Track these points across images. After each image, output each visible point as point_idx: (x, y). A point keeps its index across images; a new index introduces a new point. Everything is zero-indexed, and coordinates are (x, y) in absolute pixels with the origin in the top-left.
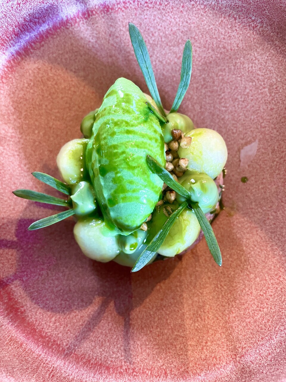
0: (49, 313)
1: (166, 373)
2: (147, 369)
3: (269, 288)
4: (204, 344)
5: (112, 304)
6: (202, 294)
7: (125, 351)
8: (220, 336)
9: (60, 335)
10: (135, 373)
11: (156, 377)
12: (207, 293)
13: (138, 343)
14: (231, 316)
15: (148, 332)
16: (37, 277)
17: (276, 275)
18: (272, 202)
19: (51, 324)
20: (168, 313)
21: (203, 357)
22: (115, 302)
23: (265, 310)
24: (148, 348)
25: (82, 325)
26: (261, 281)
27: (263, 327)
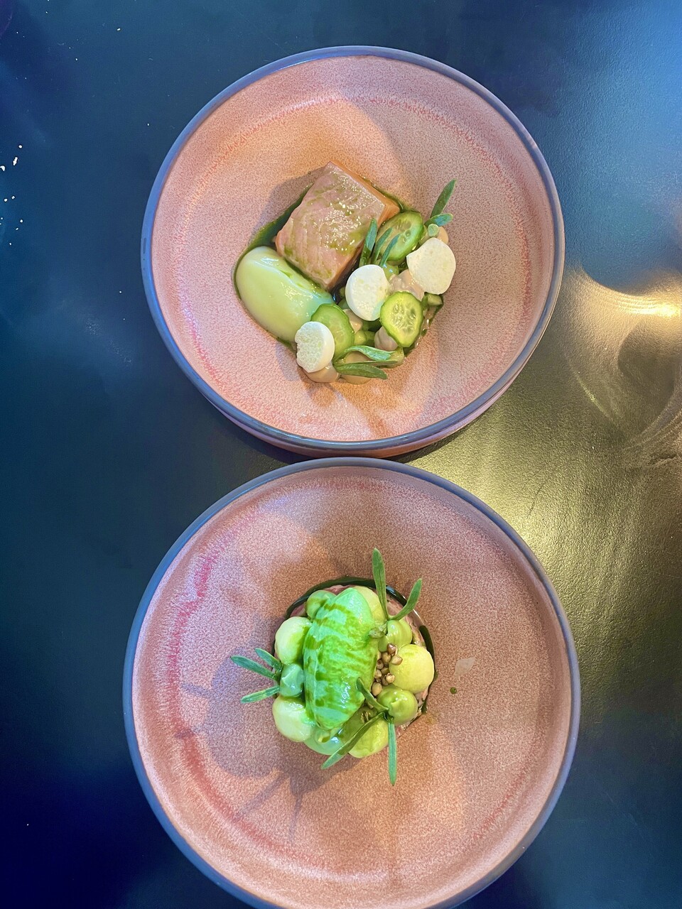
0: (226, 773)
1: (323, 864)
2: (307, 855)
3: (443, 810)
4: (366, 847)
5: (288, 781)
6: (379, 796)
7: (290, 831)
8: (383, 843)
9: (232, 799)
10: (294, 856)
11: (314, 865)
12: (383, 797)
13: (305, 827)
14: (400, 827)
15: (317, 819)
16: (222, 733)
17: (454, 800)
18: (473, 725)
19: (226, 786)
20: (340, 805)
21: (362, 858)
22: (291, 779)
23: (433, 830)
24: (313, 836)
25: (255, 794)
26: (438, 801)
27: (426, 847)
